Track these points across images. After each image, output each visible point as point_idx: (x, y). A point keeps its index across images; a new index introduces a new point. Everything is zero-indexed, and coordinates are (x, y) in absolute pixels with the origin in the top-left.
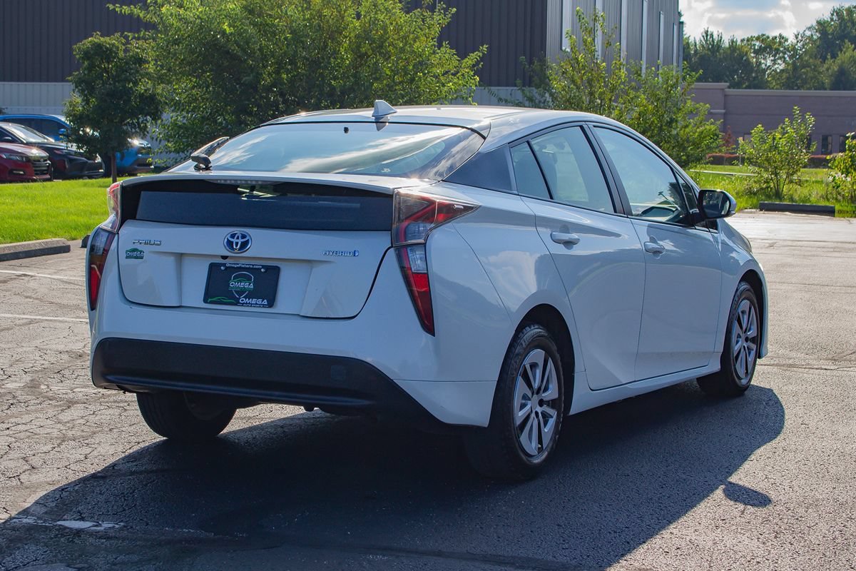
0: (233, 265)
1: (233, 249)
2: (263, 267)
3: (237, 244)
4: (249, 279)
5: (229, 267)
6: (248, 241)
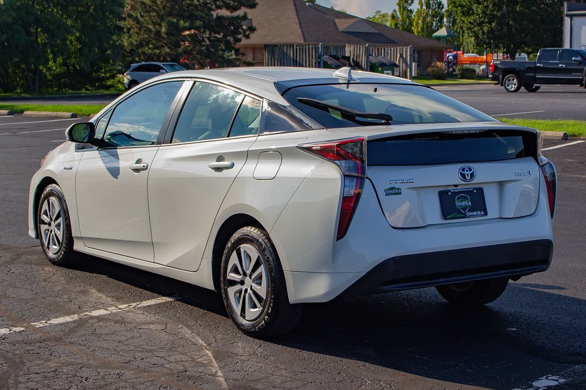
0: (455, 191)
1: (466, 179)
2: (474, 189)
3: (468, 174)
4: (466, 199)
5: (453, 192)
6: (473, 172)
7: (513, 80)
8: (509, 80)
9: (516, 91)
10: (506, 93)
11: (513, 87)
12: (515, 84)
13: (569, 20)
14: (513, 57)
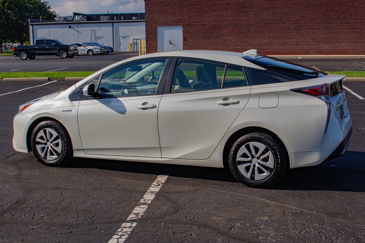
7: (24, 54)
8: (22, 54)
9: (26, 59)
10: (21, 60)
11: (25, 57)
12: (25, 56)
13: (32, 27)
14: (22, 44)
